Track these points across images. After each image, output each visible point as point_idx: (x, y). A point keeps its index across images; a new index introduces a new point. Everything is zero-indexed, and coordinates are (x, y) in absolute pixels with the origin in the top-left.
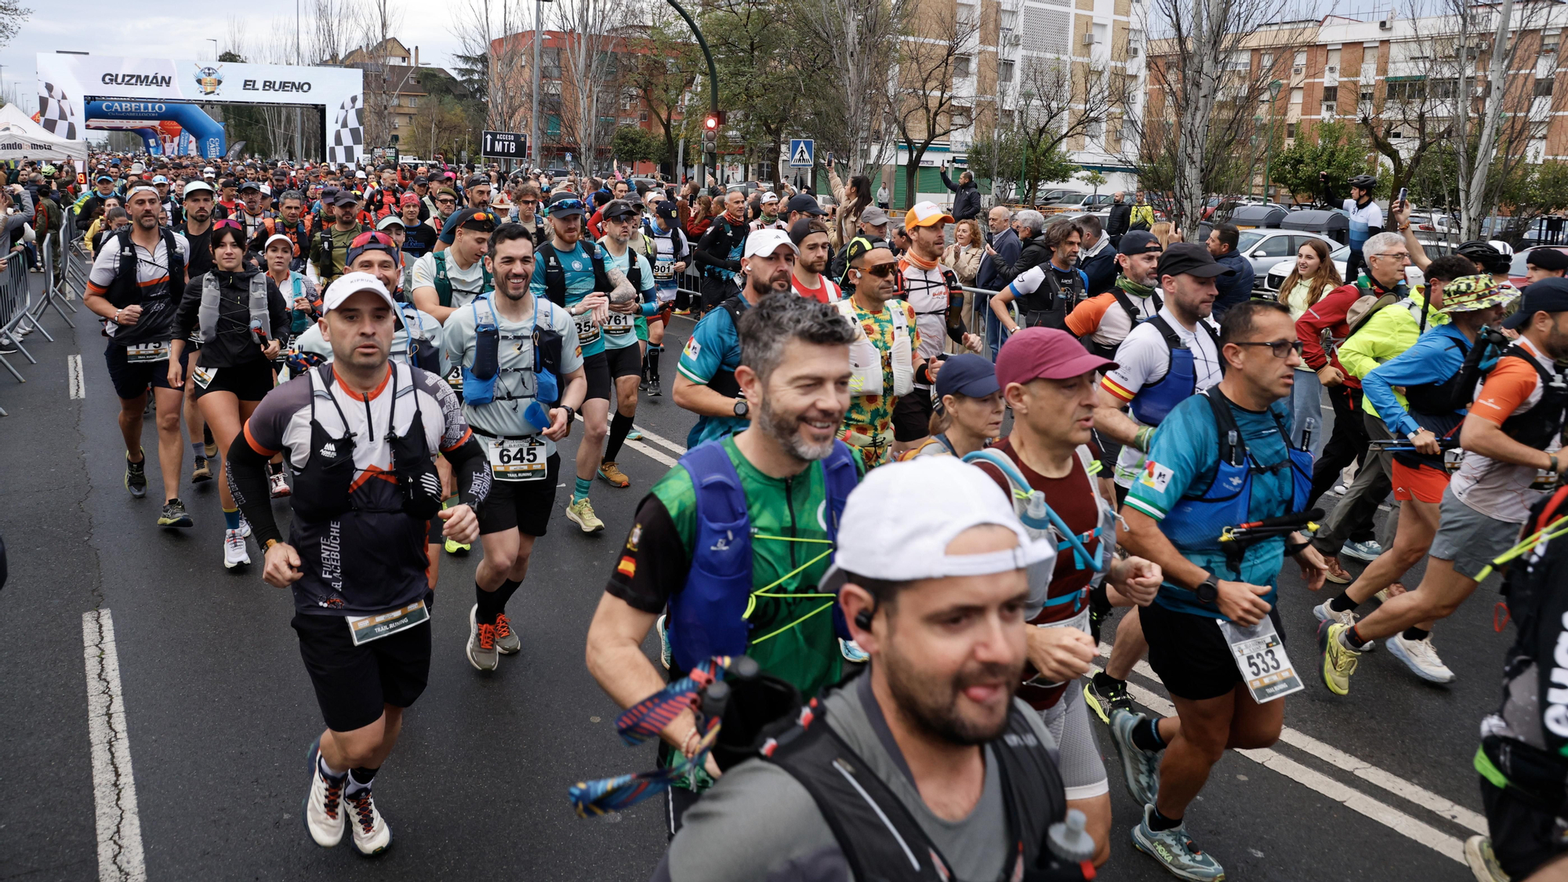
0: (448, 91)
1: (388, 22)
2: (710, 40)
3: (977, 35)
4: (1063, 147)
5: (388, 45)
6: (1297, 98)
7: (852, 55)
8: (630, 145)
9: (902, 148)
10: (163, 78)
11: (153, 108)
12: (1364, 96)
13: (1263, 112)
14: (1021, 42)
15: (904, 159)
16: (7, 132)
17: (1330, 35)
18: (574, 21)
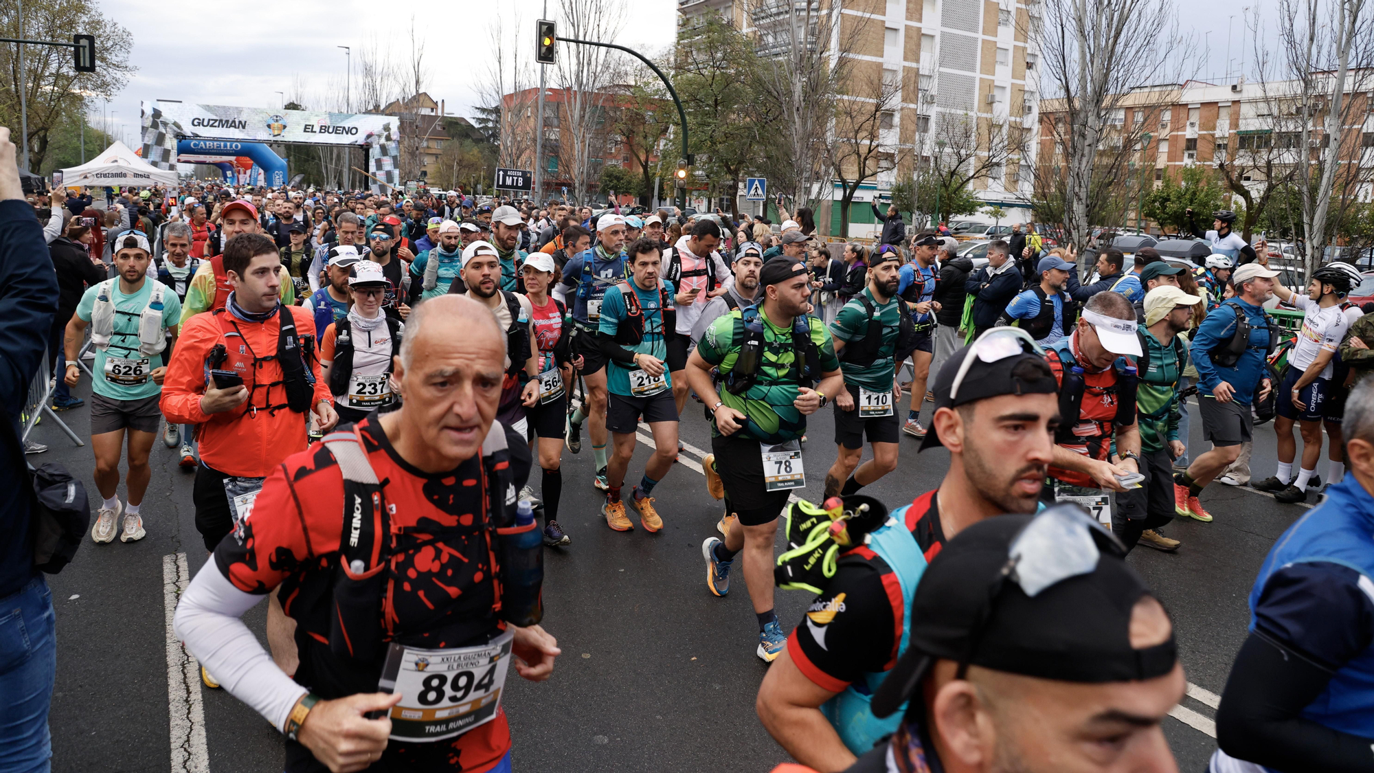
0: (467, 136)
1: (421, 80)
2: (682, 97)
3: (899, 94)
4: (970, 186)
5: (420, 98)
6: (1164, 148)
7: (798, 110)
8: (615, 181)
9: (838, 186)
10: (240, 122)
11: (231, 146)
12: (1219, 146)
13: (1136, 160)
14: (935, 100)
15: (839, 195)
16: (115, 164)
17: (1191, 96)
18: (571, 81)
